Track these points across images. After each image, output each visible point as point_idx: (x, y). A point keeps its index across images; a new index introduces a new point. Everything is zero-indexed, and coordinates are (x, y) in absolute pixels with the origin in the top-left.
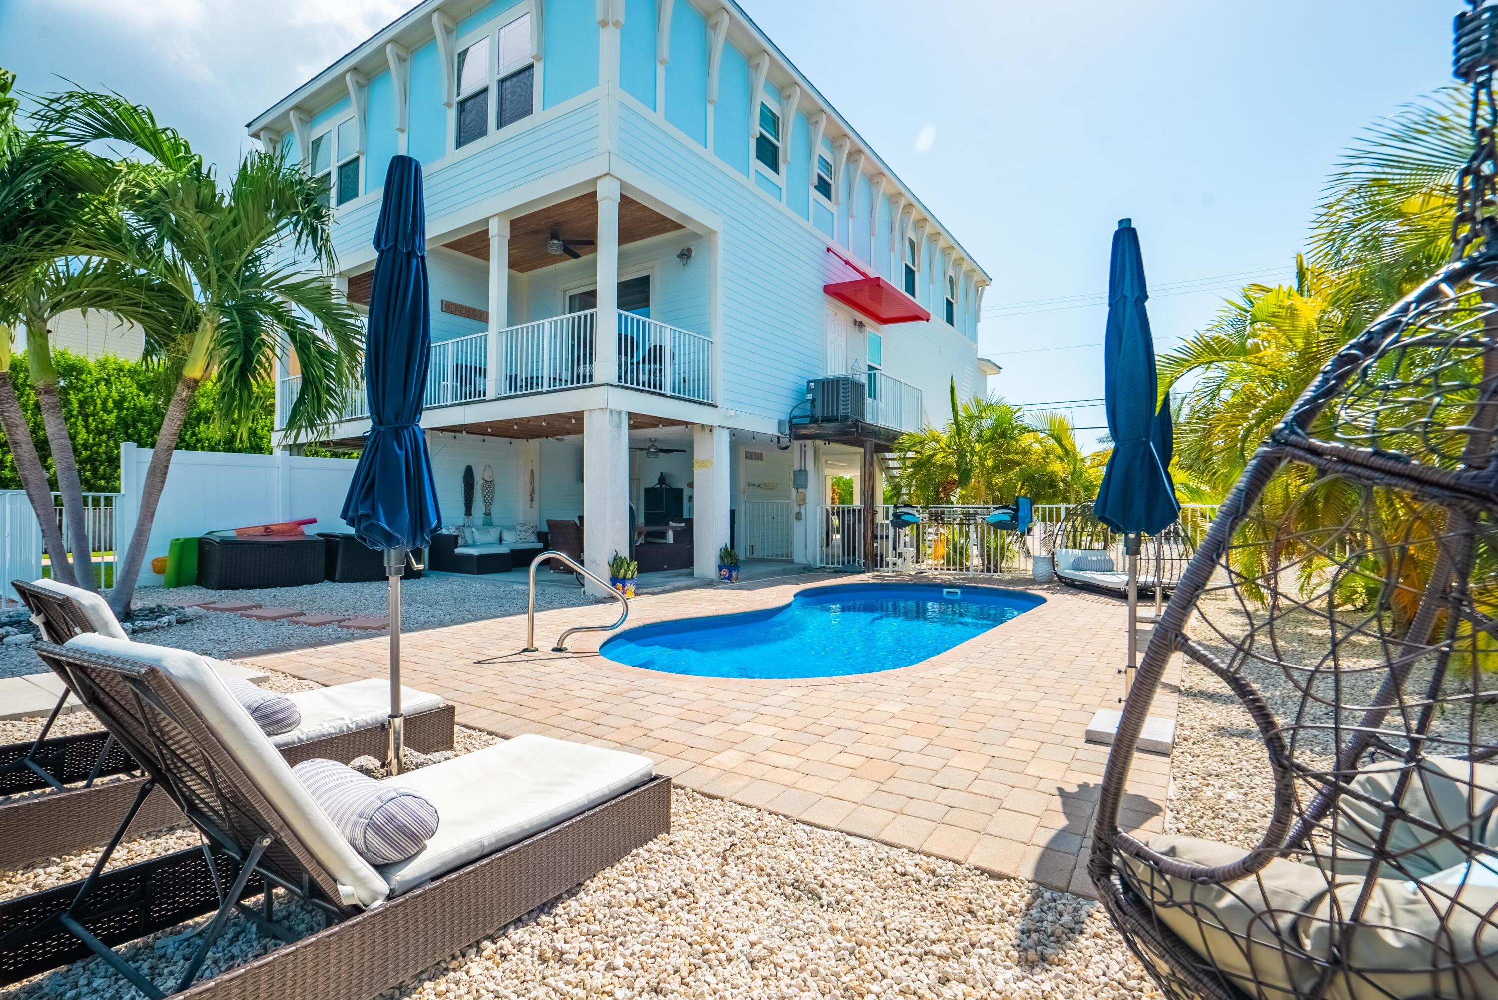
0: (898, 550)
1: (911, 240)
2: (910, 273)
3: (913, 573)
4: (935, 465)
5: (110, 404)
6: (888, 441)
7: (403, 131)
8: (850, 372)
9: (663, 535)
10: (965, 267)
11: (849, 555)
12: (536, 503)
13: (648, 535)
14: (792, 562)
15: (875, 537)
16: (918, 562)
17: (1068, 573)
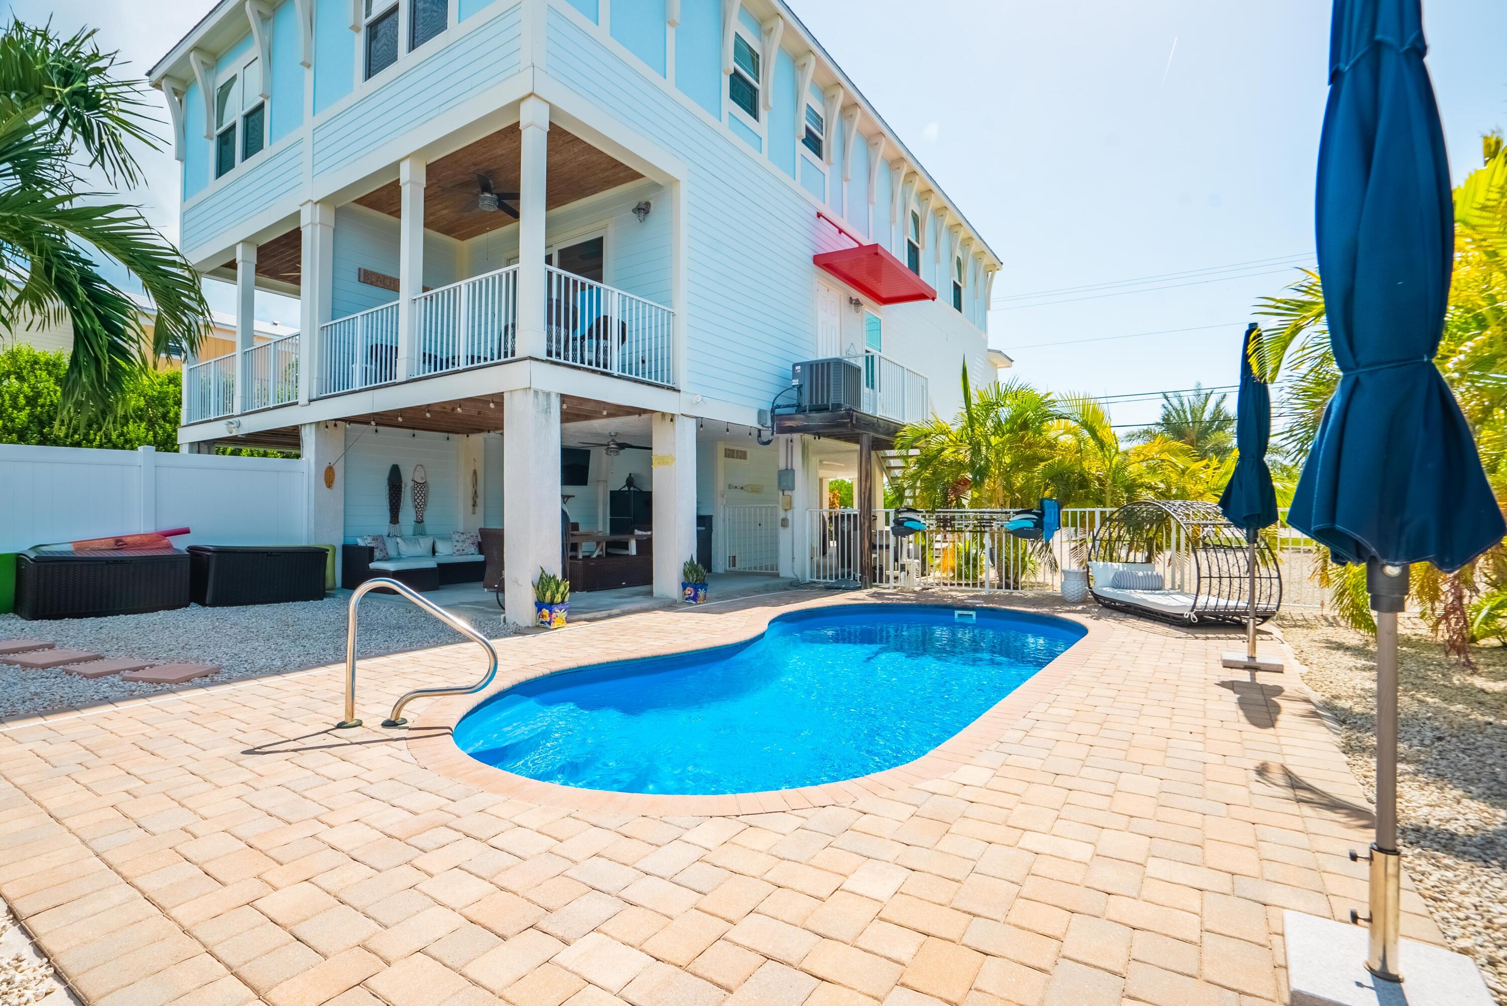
0: (900, 562)
1: (914, 213)
2: (913, 250)
3: (917, 589)
4: (943, 462)
5: (22, 401)
6: (888, 435)
7: (309, 66)
8: (844, 355)
9: (626, 546)
10: (974, 248)
11: (843, 567)
12: (480, 509)
13: (610, 544)
14: (777, 576)
15: (873, 547)
16: (923, 575)
17: (1108, 592)
